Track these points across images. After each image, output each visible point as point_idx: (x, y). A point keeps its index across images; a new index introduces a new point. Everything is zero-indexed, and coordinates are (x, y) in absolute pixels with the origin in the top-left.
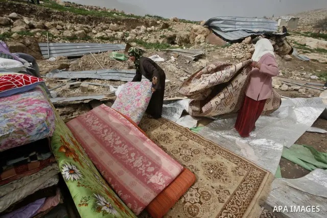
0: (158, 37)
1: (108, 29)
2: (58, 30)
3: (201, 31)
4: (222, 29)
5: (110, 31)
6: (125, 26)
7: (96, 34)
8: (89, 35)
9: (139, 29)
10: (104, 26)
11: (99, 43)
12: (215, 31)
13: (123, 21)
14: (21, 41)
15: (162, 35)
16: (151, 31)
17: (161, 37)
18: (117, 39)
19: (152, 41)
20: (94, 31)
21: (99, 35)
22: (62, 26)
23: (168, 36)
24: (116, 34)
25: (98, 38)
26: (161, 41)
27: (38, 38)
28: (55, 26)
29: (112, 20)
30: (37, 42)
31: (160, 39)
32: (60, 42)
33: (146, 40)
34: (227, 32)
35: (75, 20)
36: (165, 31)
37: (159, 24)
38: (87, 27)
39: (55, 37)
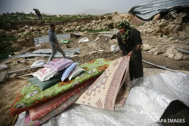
0: (103, 25)
1: (72, 25)
2: (45, 30)
3: (126, 17)
4: (141, 13)
5: (73, 26)
6: (83, 22)
7: (65, 29)
8: (61, 30)
9: (92, 23)
10: (70, 24)
11: (66, 34)
12: (138, 15)
13: (82, 19)
14: (25, 38)
15: (105, 24)
16: (99, 23)
17: (104, 25)
18: (76, 30)
19: (98, 28)
20: (64, 28)
21: (66, 30)
22: (48, 28)
23: (109, 24)
24: (76, 28)
25: (66, 31)
26: (104, 28)
27: (34, 36)
28: (44, 28)
29: (75, 20)
30: (33, 38)
31: (104, 26)
32: (44, 36)
33: (95, 28)
34: (146, 14)
35: (56, 23)
36: (107, 21)
37: (105, 18)
38: (61, 26)
39: (43, 34)
